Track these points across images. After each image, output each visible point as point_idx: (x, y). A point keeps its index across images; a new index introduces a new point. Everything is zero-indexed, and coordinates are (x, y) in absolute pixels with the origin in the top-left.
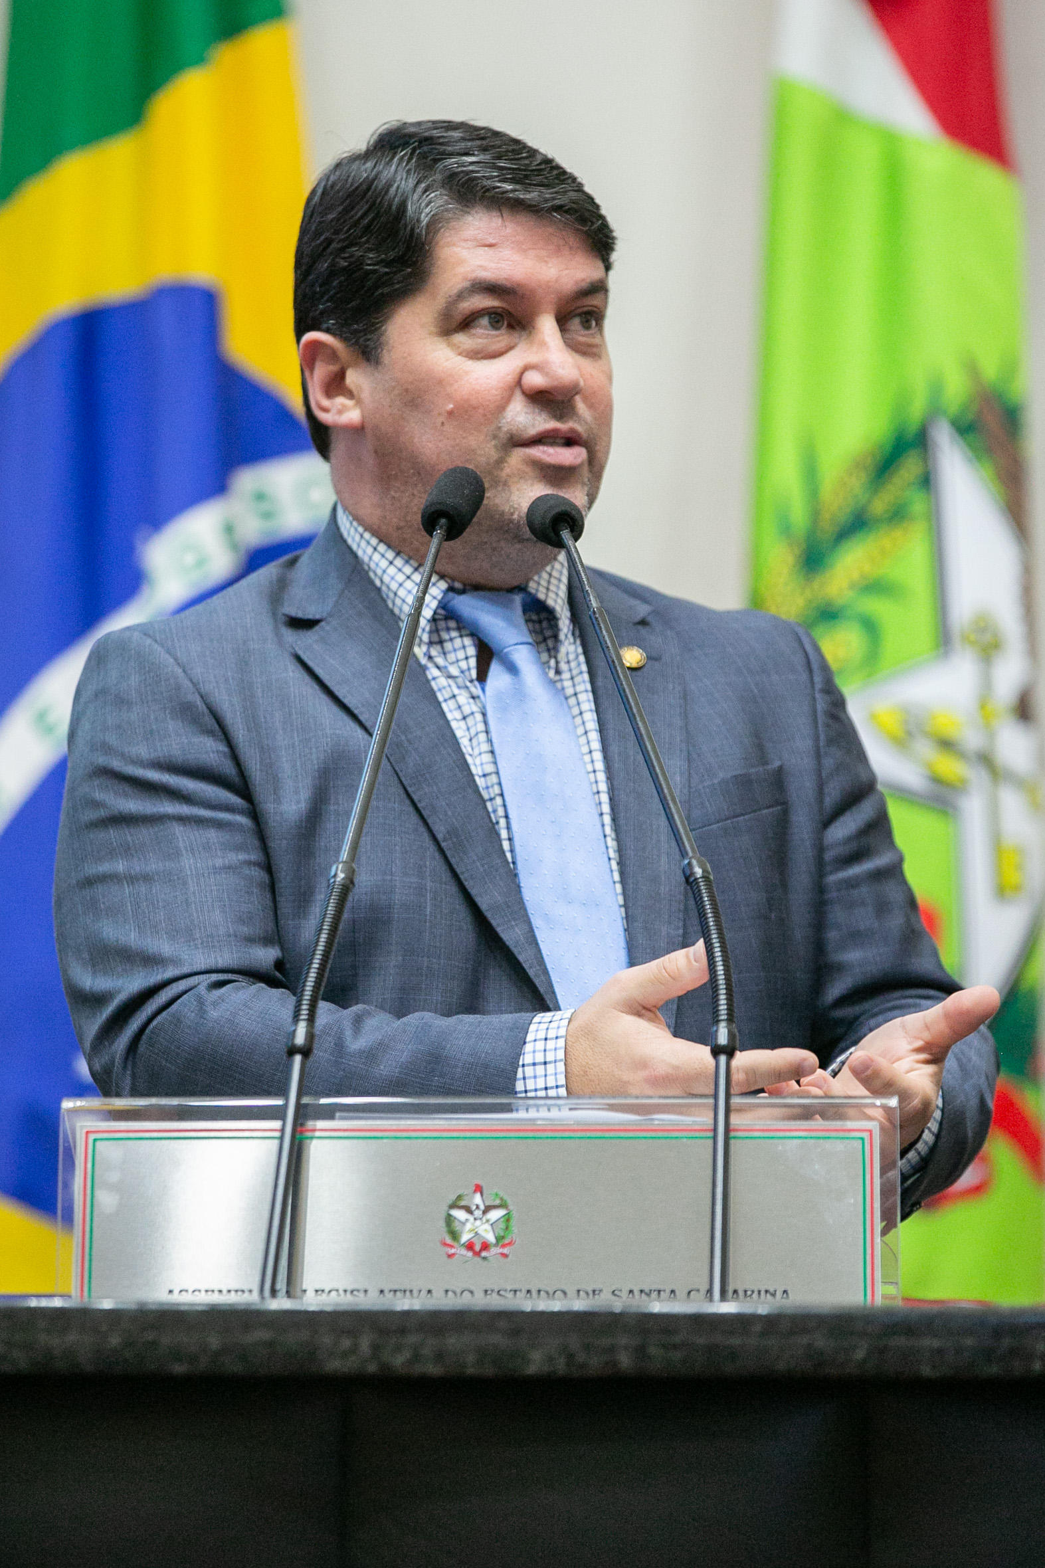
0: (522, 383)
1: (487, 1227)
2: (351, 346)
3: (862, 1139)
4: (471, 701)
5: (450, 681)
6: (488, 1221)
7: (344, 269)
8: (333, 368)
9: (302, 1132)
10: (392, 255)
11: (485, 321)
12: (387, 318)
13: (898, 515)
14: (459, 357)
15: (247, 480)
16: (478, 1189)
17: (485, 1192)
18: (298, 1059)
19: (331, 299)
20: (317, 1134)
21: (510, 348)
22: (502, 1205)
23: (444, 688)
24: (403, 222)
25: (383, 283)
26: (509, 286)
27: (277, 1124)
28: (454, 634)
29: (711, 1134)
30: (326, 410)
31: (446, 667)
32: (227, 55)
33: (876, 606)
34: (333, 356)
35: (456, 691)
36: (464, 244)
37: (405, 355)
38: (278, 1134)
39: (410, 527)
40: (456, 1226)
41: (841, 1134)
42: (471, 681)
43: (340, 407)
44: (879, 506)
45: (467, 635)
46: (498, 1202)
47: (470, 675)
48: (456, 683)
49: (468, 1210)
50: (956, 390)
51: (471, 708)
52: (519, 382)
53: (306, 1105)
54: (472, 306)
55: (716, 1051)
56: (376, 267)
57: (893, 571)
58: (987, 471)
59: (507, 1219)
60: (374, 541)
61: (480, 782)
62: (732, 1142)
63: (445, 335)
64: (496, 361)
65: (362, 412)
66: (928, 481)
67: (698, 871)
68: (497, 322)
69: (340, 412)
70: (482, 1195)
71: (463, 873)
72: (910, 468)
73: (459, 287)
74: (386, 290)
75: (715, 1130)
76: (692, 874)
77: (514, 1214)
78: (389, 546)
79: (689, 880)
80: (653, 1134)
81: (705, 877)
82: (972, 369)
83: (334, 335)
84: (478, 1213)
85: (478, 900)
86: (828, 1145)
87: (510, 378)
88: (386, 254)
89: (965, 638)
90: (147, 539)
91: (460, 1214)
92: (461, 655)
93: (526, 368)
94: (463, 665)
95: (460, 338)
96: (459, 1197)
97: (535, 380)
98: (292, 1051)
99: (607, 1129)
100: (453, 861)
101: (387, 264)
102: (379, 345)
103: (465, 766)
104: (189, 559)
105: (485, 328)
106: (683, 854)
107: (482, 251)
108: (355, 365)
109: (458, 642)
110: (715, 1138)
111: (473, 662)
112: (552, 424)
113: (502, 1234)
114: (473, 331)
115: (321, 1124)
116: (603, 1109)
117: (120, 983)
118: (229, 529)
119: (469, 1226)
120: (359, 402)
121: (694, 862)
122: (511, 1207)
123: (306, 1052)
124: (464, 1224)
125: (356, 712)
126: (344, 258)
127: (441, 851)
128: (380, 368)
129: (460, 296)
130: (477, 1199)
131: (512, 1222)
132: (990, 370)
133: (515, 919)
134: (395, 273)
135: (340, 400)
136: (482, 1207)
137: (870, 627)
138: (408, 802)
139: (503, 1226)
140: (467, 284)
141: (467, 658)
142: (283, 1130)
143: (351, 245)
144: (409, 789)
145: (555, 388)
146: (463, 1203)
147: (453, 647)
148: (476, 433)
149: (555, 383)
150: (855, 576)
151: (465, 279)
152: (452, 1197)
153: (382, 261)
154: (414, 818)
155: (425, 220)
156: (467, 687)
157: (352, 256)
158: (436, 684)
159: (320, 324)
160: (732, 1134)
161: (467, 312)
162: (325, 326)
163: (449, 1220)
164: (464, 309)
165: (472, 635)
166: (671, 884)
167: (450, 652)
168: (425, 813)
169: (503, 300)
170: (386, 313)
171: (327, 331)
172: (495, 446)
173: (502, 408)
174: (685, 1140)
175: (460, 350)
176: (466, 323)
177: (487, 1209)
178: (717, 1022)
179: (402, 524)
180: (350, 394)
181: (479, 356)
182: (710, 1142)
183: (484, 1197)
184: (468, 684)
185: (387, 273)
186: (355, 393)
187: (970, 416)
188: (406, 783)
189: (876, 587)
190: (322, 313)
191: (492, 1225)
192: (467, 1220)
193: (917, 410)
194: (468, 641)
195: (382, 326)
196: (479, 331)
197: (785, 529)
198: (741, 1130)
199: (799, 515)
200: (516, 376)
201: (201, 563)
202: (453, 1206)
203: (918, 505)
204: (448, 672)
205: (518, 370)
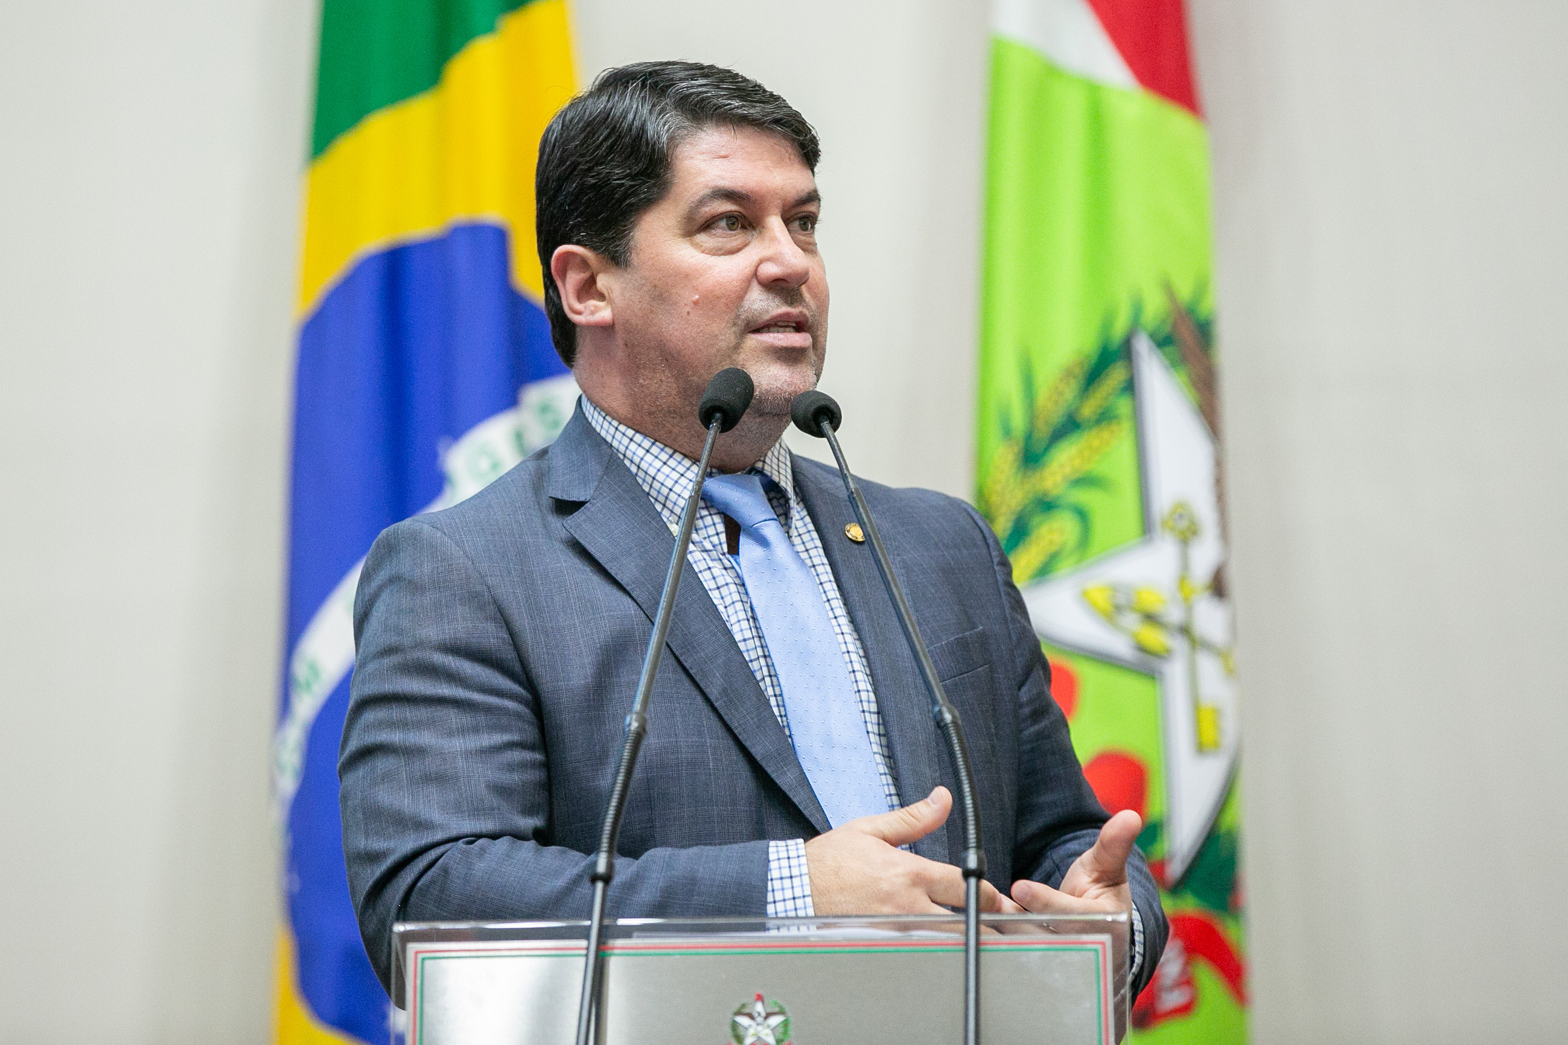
0: (758, 274)
1: (768, 1031)
2: (603, 252)
3: (1096, 951)
4: (724, 572)
5: (705, 555)
6: (769, 1026)
7: (594, 185)
8: (584, 276)
9: (604, 950)
10: (636, 169)
11: (723, 223)
12: (634, 225)
13: (1105, 417)
14: (702, 254)
15: (534, 395)
16: (760, 998)
17: (766, 1000)
18: (600, 885)
19: (581, 214)
20: (616, 951)
21: (746, 245)
22: (781, 1012)
23: (699, 561)
24: (644, 140)
25: (630, 195)
26: (744, 192)
27: (583, 943)
28: (704, 512)
29: (963, 948)
30: (579, 313)
31: (701, 542)
32: (513, 25)
33: (1085, 497)
34: (584, 263)
35: (711, 564)
36: (699, 157)
37: (652, 256)
38: (584, 952)
39: (660, 411)
40: (741, 1031)
41: (1078, 946)
42: (724, 554)
43: (593, 308)
44: (1088, 410)
45: (715, 514)
46: (777, 1009)
47: (722, 549)
48: (709, 556)
49: (751, 1016)
50: (1154, 308)
51: (725, 579)
52: (755, 274)
53: (607, 927)
54: (712, 210)
55: (967, 874)
56: (622, 182)
57: (1099, 467)
58: (1181, 378)
59: (785, 1024)
60: (630, 432)
61: (742, 646)
62: (983, 955)
63: (689, 236)
64: (734, 256)
65: (613, 311)
66: (1131, 387)
67: (948, 717)
68: (733, 224)
69: (593, 313)
70: (763, 1002)
71: (736, 728)
72: (1116, 376)
73: (702, 193)
74: (633, 200)
75: (967, 944)
76: (943, 719)
77: (792, 1020)
78: (646, 435)
79: (940, 724)
80: (912, 948)
81: (954, 722)
82: (1169, 290)
83: (584, 246)
84: (760, 1019)
85: (753, 751)
86: (1067, 956)
87: (748, 271)
88: (630, 169)
89: (1164, 523)
90: (448, 447)
91: (743, 1021)
92: (711, 531)
93: (761, 262)
94: (715, 540)
95: (702, 238)
96: (743, 1006)
97: (771, 270)
98: (595, 878)
99: (872, 944)
100: (726, 718)
101: (633, 177)
102: (627, 250)
103: (728, 633)
104: (484, 464)
105: (723, 229)
106: (934, 702)
107: (718, 161)
108: (605, 271)
109: (708, 520)
110: (967, 951)
111: (723, 537)
112: (784, 309)
113: (781, 1037)
114: (713, 232)
115: (619, 942)
116: (867, 927)
117: (392, 844)
118: (519, 437)
119: (751, 1031)
120: (611, 302)
121: (944, 709)
122: (789, 1014)
123: (607, 879)
124: (746, 1029)
125: (628, 588)
126: (593, 177)
127: (715, 710)
128: (629, 270)
129: (702, 202)
130: (759, 1007)
131: (791, 1027)
132: (1185, 291)
133: (785, 765)
134: (640, 185)
135: (593, 303)
136: (763, 1014)
137: (1082, 515)
138: (679, 670)
139: (781, 1030)
140: (707, 191)
141: (718, 534)
142: (587, 949)
143: (597, 164)
144: (681, 659)
145: (789, 275)
146: (746, 1011)
147: (704, 524)
148: (718, 321)
149: (789, 271)
150: (1068, 470)
151: (707, 187)
152: (736, 1006)
153: (627, 176)
154: (687, 683)
155: (664, 139)
156: (720, 560)
157: (599, 174)
158: (693, 557)
159: (571, 237)
160: (982, 947)
161: (708, 215)
162: (575, 239)
163: (735, 1025)
164: (705, 212)
165: (719, 513)
166: (924, 731)
167: (701, 529)
168: (697, 678)
169: (739, 205)
170: (633, 221)
171: (578, 243)
172: (735, 333)
173: (741, 297)
174: (941, 953)
175: (703, 248)
176: (708, 225)
177: (768, 1015)
178: (966, 848)
179: (653, 409)
180: (602, 297)
181: (720, 252)
182: (962, 955)
183: (765, 1004)
184: (721, 557)
185: (632, 186)
186: (606, 294)
187: (1167, 329)
188: (677, 653)
189: (1085, 481)
190: (573, 226)
191: (772, 1030)
192: (750, 1026)
193: (1119, 328)
194: (717, 519)
195: (630, 233)
196: (719, 231)
197: (1007, 432)
198: (992, 944)
199: (1018, 421)
200: (753, 269)
201: (495, 466)
202: (739, 1013)
203: (1123, 406)
204: (703, 546)
205: (754, 264)
